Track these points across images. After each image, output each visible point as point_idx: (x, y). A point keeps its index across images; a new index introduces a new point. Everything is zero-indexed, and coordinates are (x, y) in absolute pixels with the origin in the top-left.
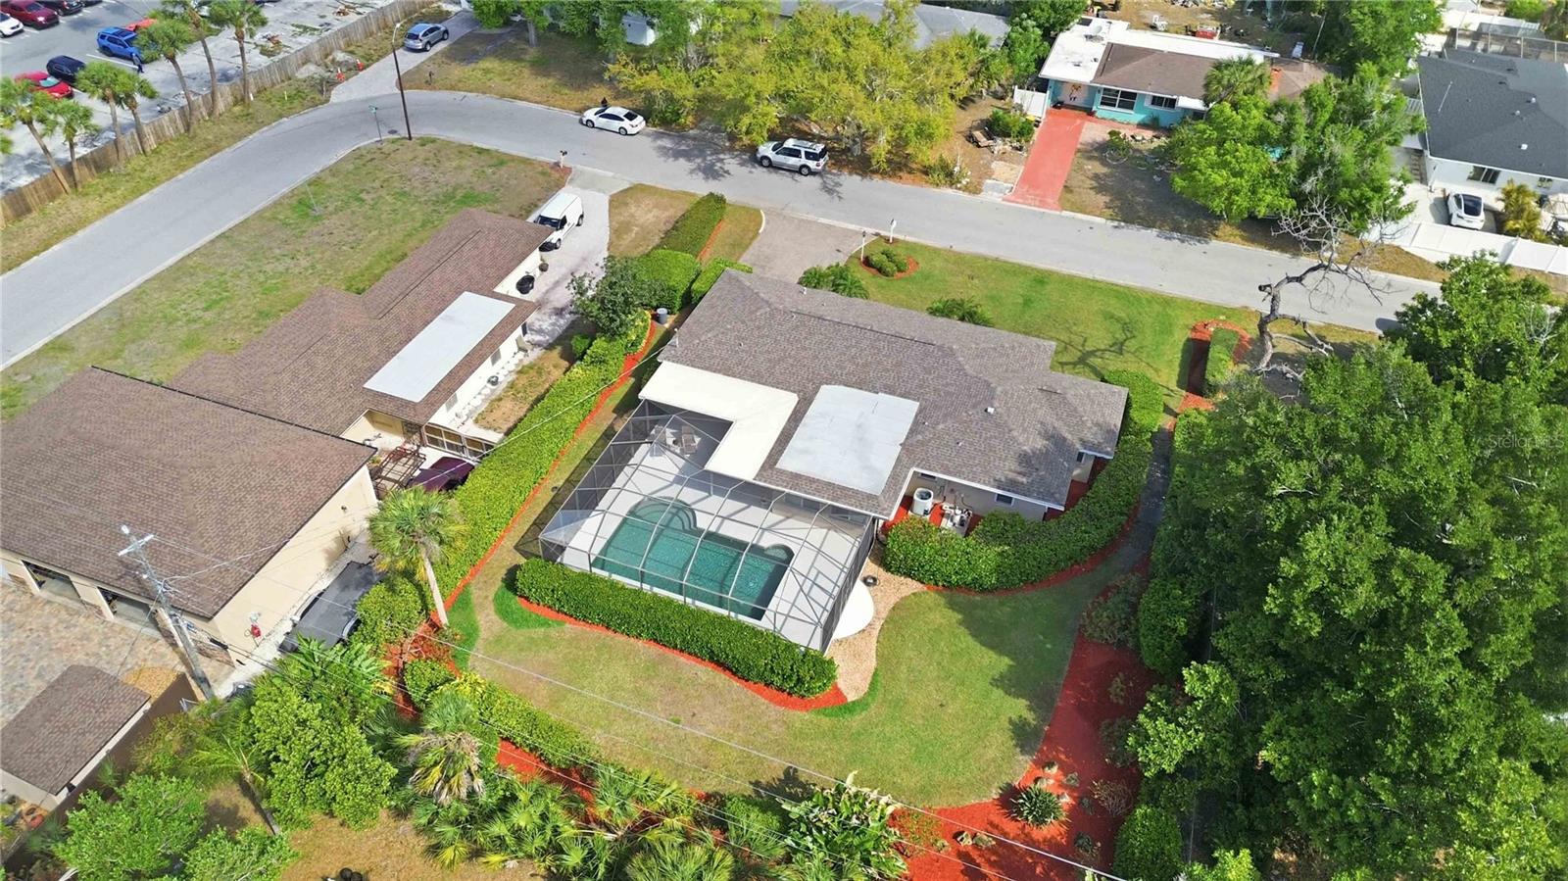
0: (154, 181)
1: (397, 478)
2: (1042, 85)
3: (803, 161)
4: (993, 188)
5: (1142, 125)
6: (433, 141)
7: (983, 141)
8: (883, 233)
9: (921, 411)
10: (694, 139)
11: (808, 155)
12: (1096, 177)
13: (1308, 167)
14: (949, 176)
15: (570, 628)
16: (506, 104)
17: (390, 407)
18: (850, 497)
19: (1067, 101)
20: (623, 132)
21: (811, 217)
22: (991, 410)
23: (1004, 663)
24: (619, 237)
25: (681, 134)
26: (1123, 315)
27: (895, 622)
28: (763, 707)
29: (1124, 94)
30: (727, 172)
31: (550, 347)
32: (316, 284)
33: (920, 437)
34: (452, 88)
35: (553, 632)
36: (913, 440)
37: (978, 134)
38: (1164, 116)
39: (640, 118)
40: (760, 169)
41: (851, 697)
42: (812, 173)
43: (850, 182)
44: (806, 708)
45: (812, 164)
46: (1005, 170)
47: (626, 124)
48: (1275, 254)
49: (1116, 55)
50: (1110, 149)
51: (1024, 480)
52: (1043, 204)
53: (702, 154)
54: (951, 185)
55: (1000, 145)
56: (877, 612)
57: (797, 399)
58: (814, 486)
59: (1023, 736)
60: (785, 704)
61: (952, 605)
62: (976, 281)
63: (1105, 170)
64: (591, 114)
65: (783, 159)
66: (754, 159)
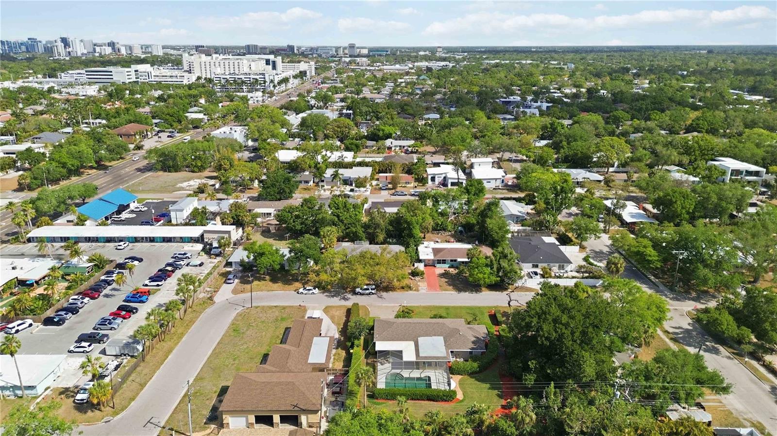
0: (182, 334)
2: (420, 261)
3: (370, 291)
4: (422, 289)
5: (449, 267)
6: (259, 306)
7: (412, 278)
8: (402, 305)
9: (444, 338)
10: (333, 291)
11: (371, 289)
12: (446, 282)
13: (499, 270)
14: (410, 288)
15: (390, 402)
16: (272, 293)
17: (317, 366)
19: (429, 264)
20: (313, 293)
21: (380, 305)
22: (461, 334)
23: (489, 385)
24: (333, 319)
25: (329, 291)
26: (471, 312)
27: (461, 384)
29: (443, 260)
30: (349, 298)
31: (338, 348)
33: (448, 343)
34: (251, 291)
35: (387, 404)
36: (447, 345)
37: (410, 276)
38: (454, 264)
39: (317, 289)
40: (358, 295)
41: (461, 398)
42: (373, 294)
43: (384, 294)
44: (453, 402)
45: (373, 291)
46: (423, 285)
47: (314, 291)
49: (436, 251)
50: (445, 275)
51: (475, 347)
52: (436, 291)
53: (339, 295)
54: (411, 290)
55: (417, 278)
56: (456, 382)
57: (414, 342)
58: (431, 358)
59: (500, 396)
60: (449, 403)
61: (471, 377)
63: (447, 280)
64: (301, 290)
65: (364, 292)
66: (355, 293)
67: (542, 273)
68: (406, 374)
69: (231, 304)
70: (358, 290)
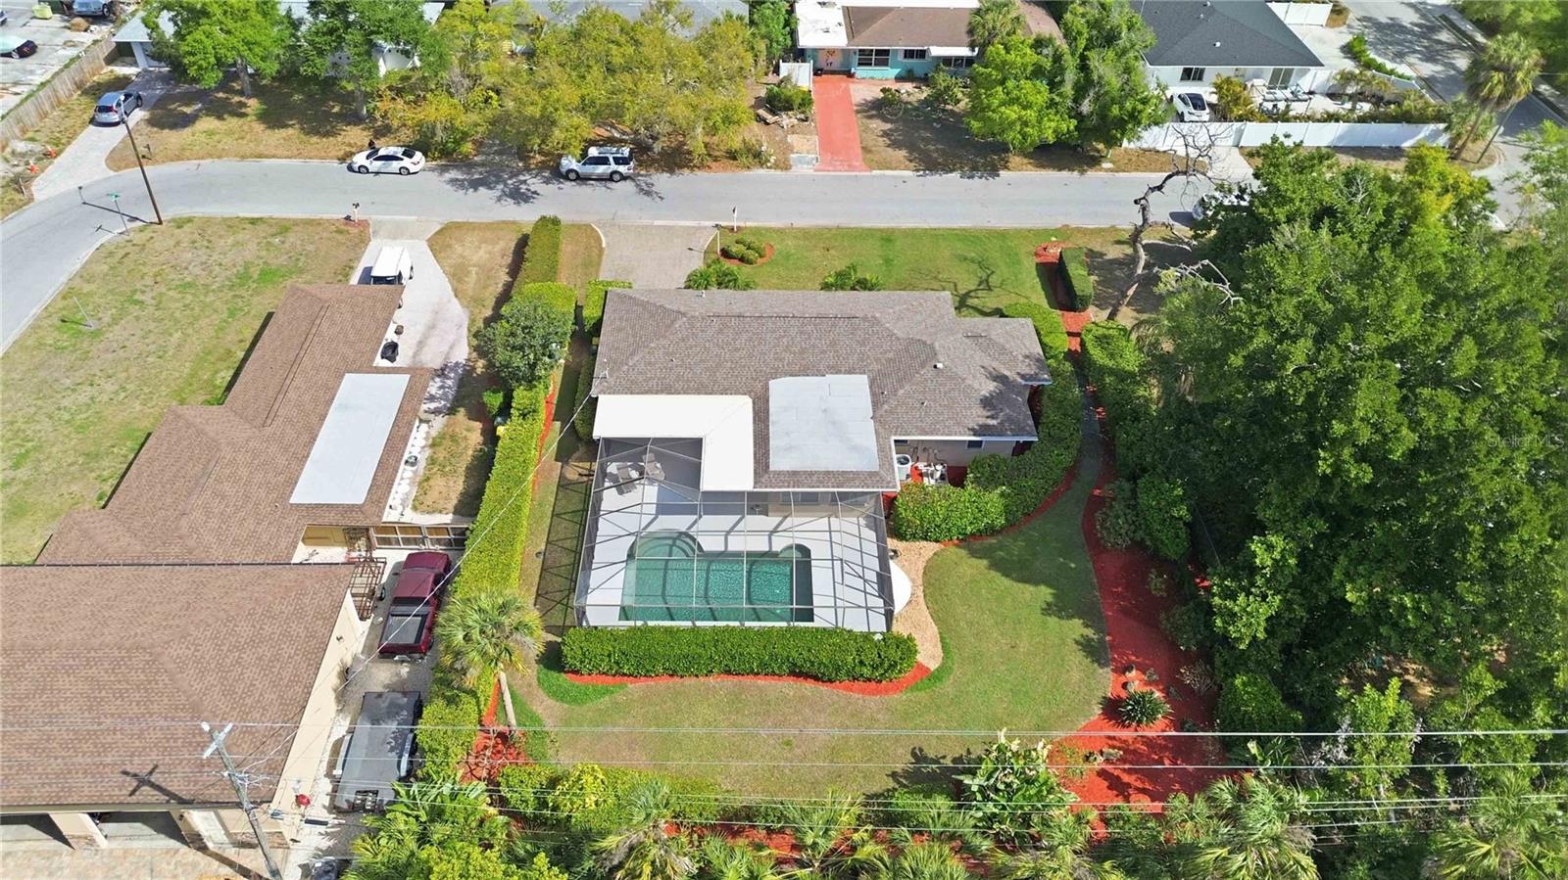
1: (362, 591)
2: (800, 55)
3: (613, 167)
4: (800, 161)
5: (899, 79)
6: (190, 220)
7: (770, 118)
8: (723, 224)
9: (872, 384)
10: (483, 165)
11: (617, 161)
12: (885, 134)
13: (1081, 91)
14: (758, 157)
15: (635, 688)
16: (251, 165)
17: (331, 518)
18: (853, 479)
19: (831, 67)
20: (404, 171)
21: (646, 222)
22: (939, 365)
23: (1045, 593)
24: (460, 280)
25: (466, 164)
26: (973, 255)
27: (932, 582)
28: (861, 702)
29: (879, 52)
30: (535, 193)
31: (451, 411)
32: (138, 408)
33: (886, 407)
34: (179, 158)
35: (620, 697)
36: (881, 412)
37: (762, 112)
38: (918, 66)
39: (418, 155)
40: (568, 183)
41: (933, 666)
42: (624, 178)
43: (662, 180)
44: (898, 689)
45: (623, 169)
46: (804, 146)
47: (406, 162)
48: (1065, 173)
49: (856, 20)
50: (882, 107)
51: (994, 422)
52: (851, 168)
53: (499, 180)
54: (761, 165)
55: (787, 120)
56: (913, 581)
57: (751, 400)
58: (815, 478)
59: (1094, 651)
60: (878, 692)
61: (974, 553)
62: (832, 252)
63: (888, 126)
64: (360, 159)
65: (590, 169)
66: (559, 175)
67: (1214, 99)
68: (712, 533)
69: (92, 205)
70: (570, 163)
